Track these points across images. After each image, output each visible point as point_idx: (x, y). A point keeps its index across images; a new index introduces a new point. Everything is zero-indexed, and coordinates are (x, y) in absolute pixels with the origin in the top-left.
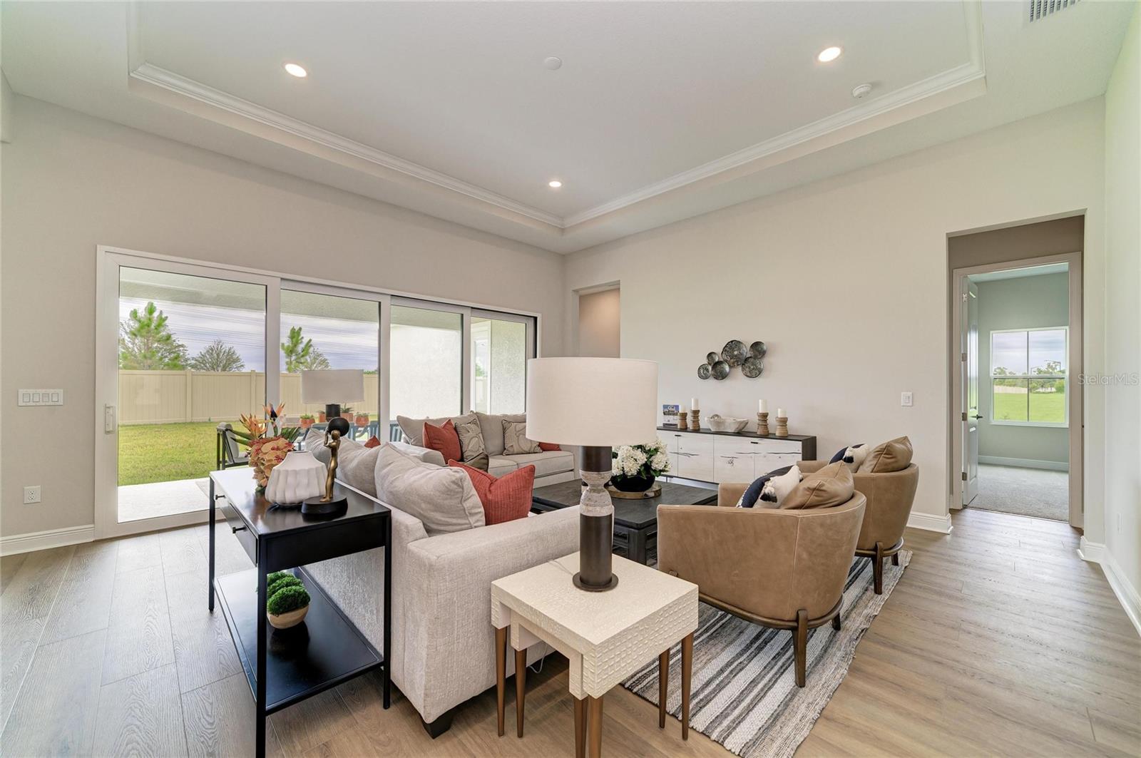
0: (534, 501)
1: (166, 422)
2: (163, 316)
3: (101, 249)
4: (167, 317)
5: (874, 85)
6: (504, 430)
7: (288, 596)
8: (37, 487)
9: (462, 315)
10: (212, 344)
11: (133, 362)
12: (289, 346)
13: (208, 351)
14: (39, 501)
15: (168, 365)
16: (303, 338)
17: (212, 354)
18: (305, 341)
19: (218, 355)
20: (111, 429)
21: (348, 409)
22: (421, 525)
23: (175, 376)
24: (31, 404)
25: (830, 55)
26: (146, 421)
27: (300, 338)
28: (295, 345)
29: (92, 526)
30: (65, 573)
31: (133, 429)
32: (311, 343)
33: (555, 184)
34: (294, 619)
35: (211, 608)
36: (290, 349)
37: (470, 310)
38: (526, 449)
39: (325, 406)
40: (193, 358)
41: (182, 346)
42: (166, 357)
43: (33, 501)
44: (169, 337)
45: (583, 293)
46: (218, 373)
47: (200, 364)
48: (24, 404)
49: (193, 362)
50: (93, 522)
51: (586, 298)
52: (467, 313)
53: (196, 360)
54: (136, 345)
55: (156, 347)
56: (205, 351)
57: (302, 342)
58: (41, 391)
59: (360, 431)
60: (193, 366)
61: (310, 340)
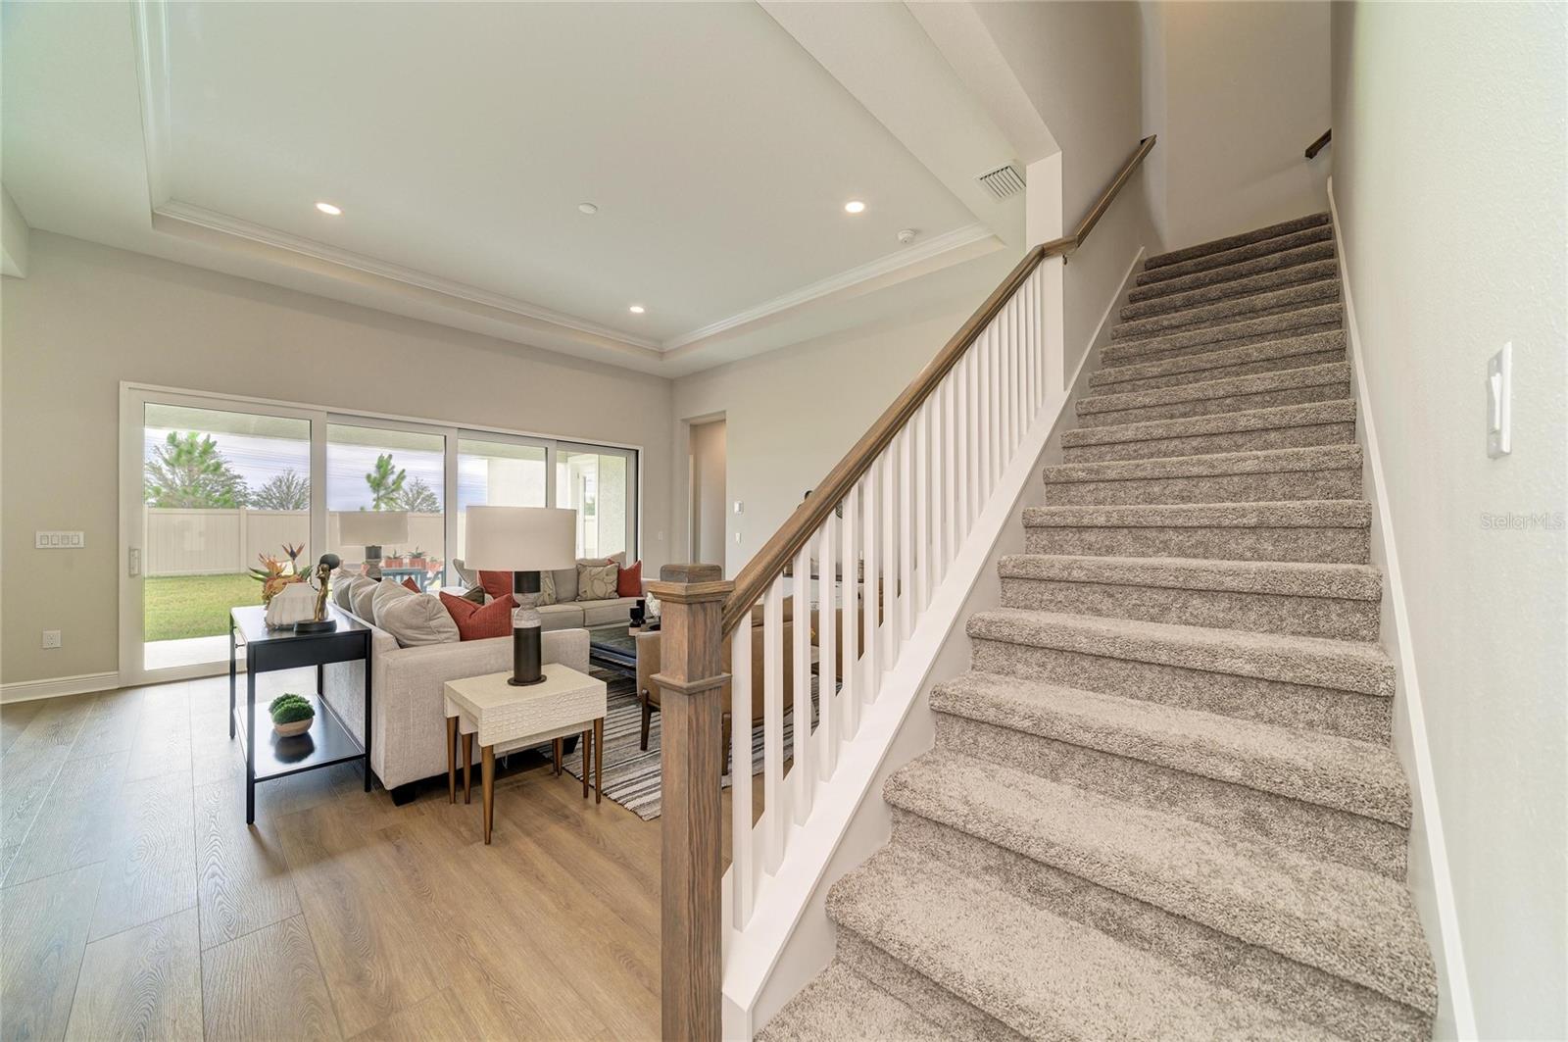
0: (591, 646)
1: (215, 573)
2: (211, 441)
3: (124, 386)
4: (215, 443)
5: (916, 232)
6: (579, 574)
7: (292, 709)
8: (55, 632)
9: (547, 449)
10: (280, 474)
11: (170, 500)
12: (375, 478)
13: (274, 483)
14: (59, 645)
15: (217, 501)
16: (393, 467)
17: (280, 486)
18: (397, 470)
19: (288, 488)
20: (136, 572)
21: (420, 554)
22: (394, 640)
23: (225, 517)
24: (50, 546)
25: (855, 207)
26: (189, 572)
27: (390, 467)
28: (384, 476)
29: (116, 673)
30: (88, 714)
31: (170, 582)
32: (405, 474)
33: (637, 309)
34: (296, 728)
35: (233, 735)
36: (377, 481)
37: (554, 444)
38: (602, 595)
39: (364, 549)
40: (254, 493)
41: (239, 477)
42: (217, 491)
43: (53, 646)
44: (218, 466)
45: (694, 422)
46: (286, 512)
47: (265, 500)
48: (42, 547)
49: (255, 497)
50: (118, 669)
51: (699, 429)
52: (552, 447)
53: (258, 495)
54: (178, 477)
55: (204, 479)
56: (271, 483)
57: (393, 473)
58: (60, 533)
59: (429, 579)
60: (254, 504)
61: (404, 471)
